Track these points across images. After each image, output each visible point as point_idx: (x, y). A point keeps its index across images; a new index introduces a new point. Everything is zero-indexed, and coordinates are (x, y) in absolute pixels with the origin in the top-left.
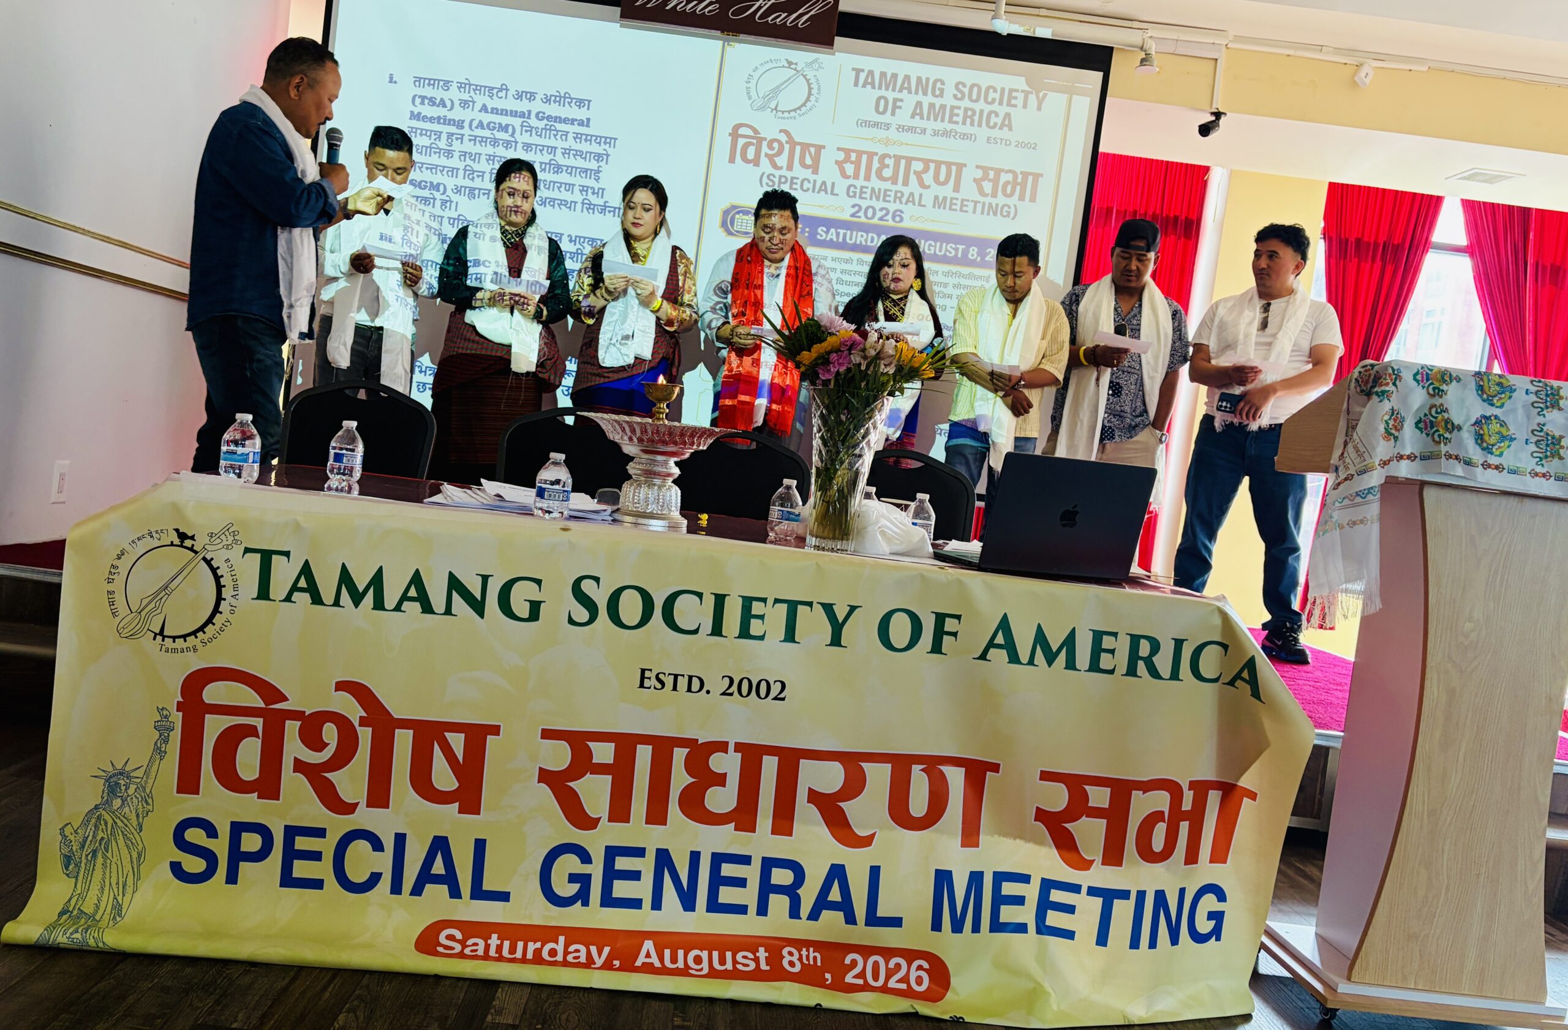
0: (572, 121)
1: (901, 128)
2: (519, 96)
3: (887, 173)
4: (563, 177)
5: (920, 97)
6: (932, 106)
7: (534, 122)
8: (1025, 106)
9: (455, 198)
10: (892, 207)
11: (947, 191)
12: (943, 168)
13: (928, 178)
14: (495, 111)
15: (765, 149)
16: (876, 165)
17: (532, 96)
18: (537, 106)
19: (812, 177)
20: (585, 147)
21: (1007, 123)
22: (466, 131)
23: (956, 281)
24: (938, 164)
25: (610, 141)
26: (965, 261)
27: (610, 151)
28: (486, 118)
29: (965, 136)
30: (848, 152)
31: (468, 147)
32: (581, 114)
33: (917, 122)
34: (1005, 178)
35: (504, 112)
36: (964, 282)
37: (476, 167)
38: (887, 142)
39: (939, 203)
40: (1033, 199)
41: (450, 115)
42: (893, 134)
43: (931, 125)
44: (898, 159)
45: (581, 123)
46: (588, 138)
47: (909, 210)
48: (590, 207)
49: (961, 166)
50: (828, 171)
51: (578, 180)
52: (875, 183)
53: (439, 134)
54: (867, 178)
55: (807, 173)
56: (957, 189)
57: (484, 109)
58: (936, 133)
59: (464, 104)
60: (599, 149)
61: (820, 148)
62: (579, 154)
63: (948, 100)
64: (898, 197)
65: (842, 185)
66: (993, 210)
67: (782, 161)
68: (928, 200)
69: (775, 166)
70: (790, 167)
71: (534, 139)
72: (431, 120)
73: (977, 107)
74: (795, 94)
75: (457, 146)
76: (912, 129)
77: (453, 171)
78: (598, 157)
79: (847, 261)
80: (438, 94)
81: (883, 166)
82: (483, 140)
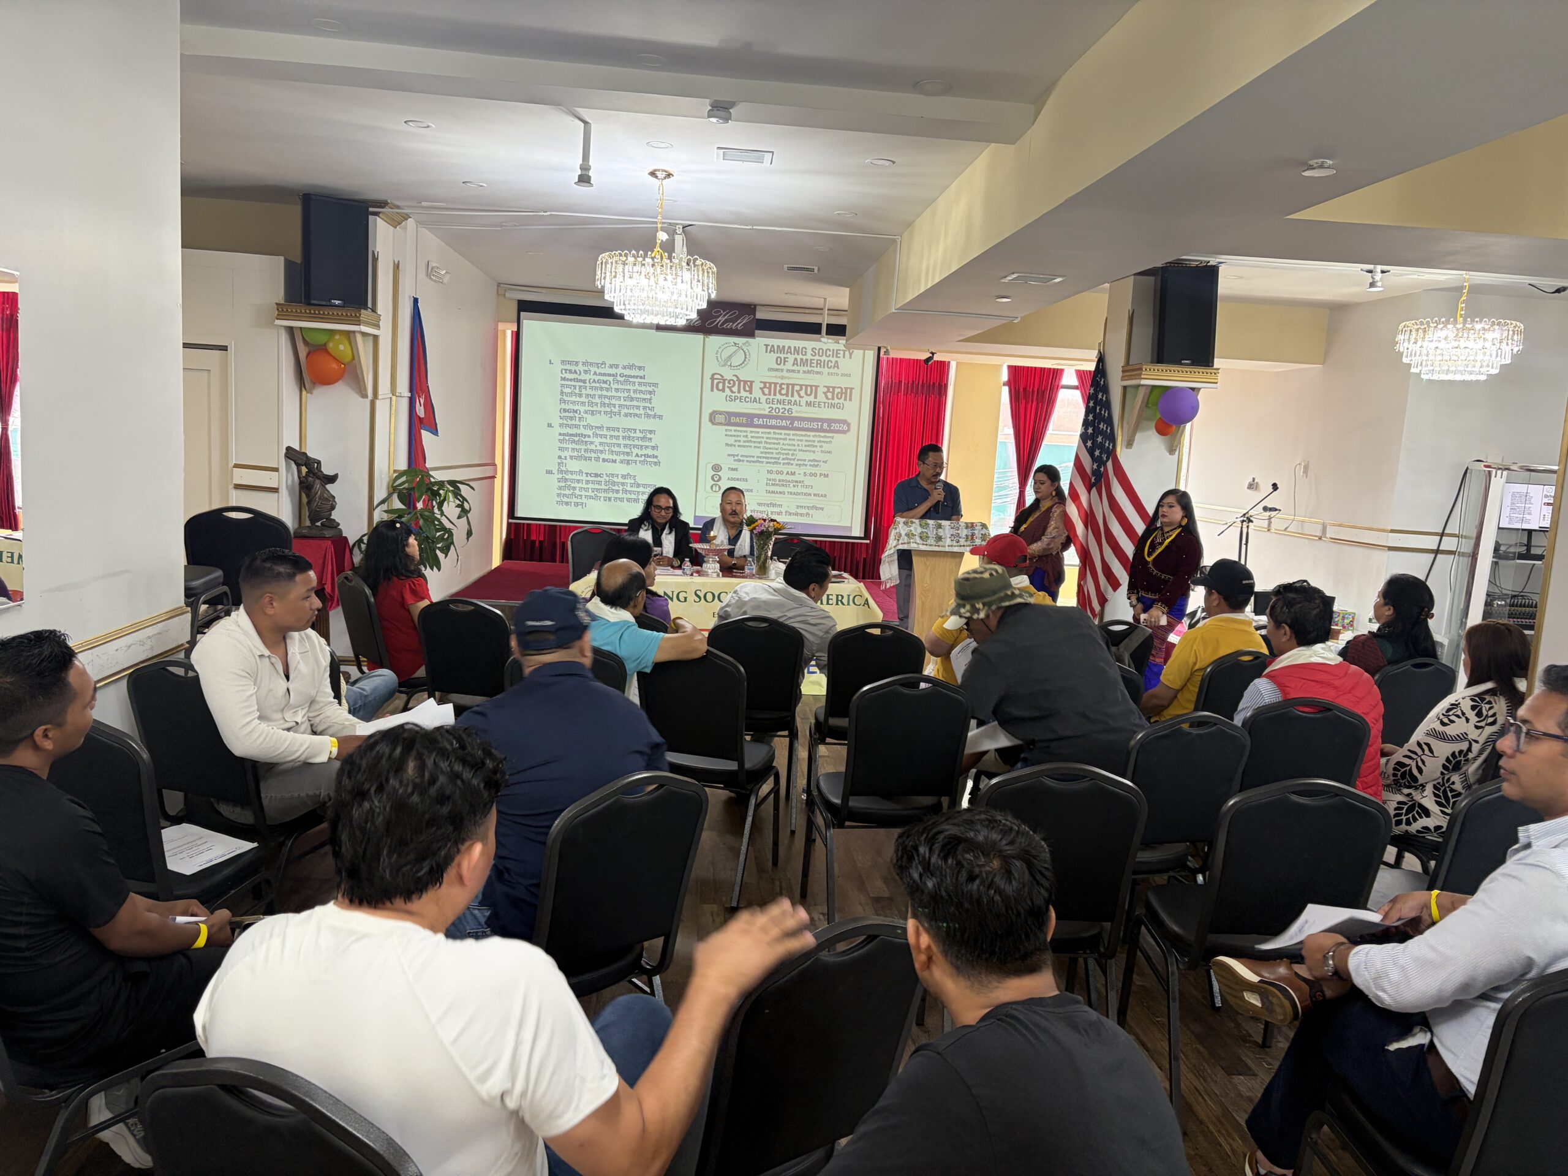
0: (637, 377)
1: (788, 371)
2: (611, 366)
3: (784, 392)
4: (635, 403)
5: (796, 356)
6: (802, 359)
7: (619, 378)
8: (844, 357)
9: (585, 416)
10: (787, 407)
11: (811, 398)
12: (809, 388)
13: (802, 393)
14: (600, 374)
15: (727, 384)
16: (778, 388)
17: (617, 366)
18: (620, 371)
19: (749, 396)
20: (643, 388)
21: (836, 365)
22: (588, 384)
23: (819, 439)
24: (806, 386)
25: (655, 385)
26: (822, 430)
27: (656, 389)
28: (597, 378)
29: (818, 373)
30: (765, 383)
31: (589, 392)
32: (641, 373)
33: (795, 368)
34: (837, 391)
35: (604, 375)
36: (822, 439)
37: (593, 401)
38: (783, 378)
39: (808, 404)
40: (850, 400)
41: (579, 378)
42: (785, 374)
43: (802, 368)
44: (788, 385)
45: (641, 377)
46: (645, 384)
47: (795, 408)
48: (648, 416)
49: (817, 387)
50: (757, 393)
51: (642, 404)
52: (778, 397)
53: (575, 387)
54: (775, 395)
55: (747, 394)
56: (816, 397)
57: (595, 373)
58: (804, 372)
59: (586, 372)
60: (649, 389)
61: (752, 382)
62: (641, 392)
63: (809, 357)
64: (790, 403)
65: (763, 399)
66: (833, 406)
67: (735, 389)
68: (803, 403)
69: (732, 392)
70: (739, 392)
71: (620, 386)
72: (571, 380)
73: (822, 359)
74: (738, 359)
75: (584, 392)
76: (793, 371)
77: (583, 403)
78: (650, 393)
79: (769, 433)
80: (573, 368)
81: (782, 389)
82: (596, 388)
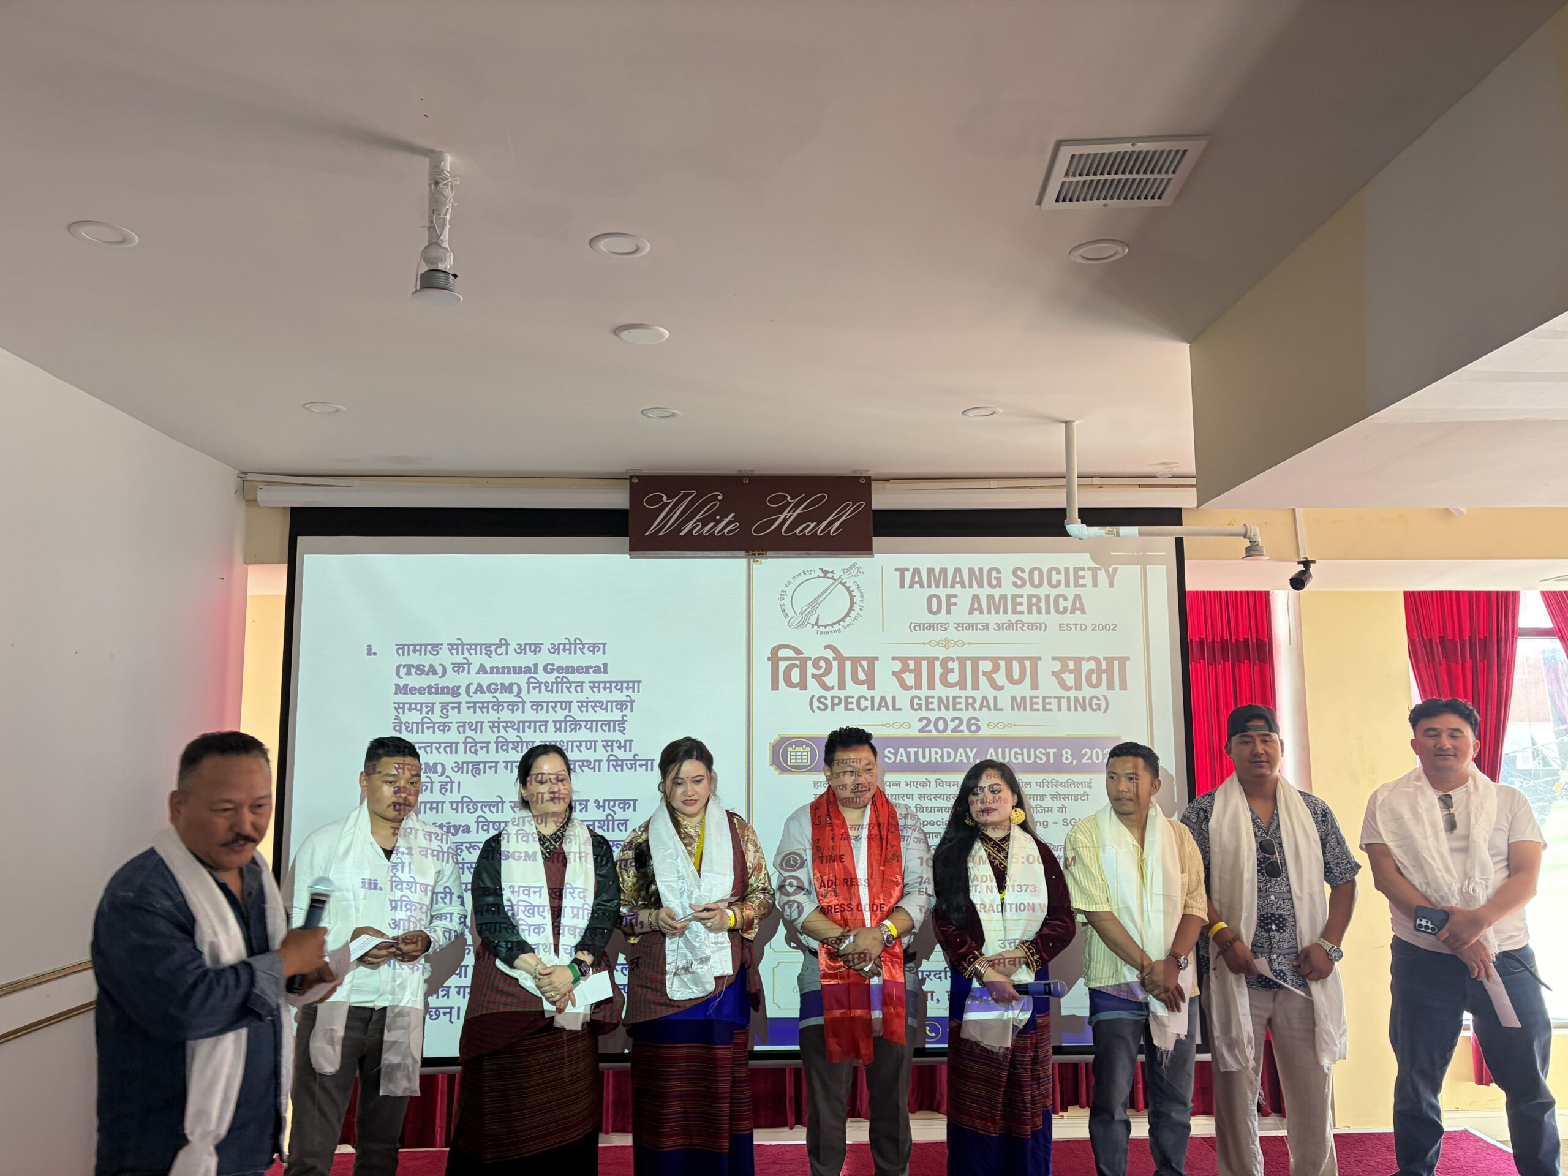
0: (587, 670)
1: (959, 627)
2: (522, 649)
3: (953, 678)
4: (583, 734)
5: (976, 590)
6: (990, 597)
7: (542, 676)
8: (1095, 585)
9: (455, 777)
10: (965, 716)
11: (1024, 690)
12: (1016, 665)
13: (1000, 678)
14: (495, 670)
15: (811, 669)
16: (938, 671)
17: (537, 648)
18: (544, 658)
19: (869, 694)
20: (604, 696)
21: (1078, 605)
22: (463, 698)
23: (1053, 790)
24: (1009, 661)
25: (634, 685)
26: (1058, 767)
27: (634, 696)
28: (485, 680)
29: (1033, 626)
30: (904, 660)
31: (467, 715)
32: (597, 660)
33: (976, 617)
34: (1086, 666)
35: (506, 670)
36: (1063, 791)
37: (478, 737)
38: (947, 644)
39: (1017, 704)
40: (1123, 687)
41: (442, 683)
42: (952, 634)
43: (993, 619)
44: (962, 661)
45: (597, 670)
46: (608, 686)
47: (984, 717)
48: (618, 764)
49: (1035, 660)
50: (886, 684)
51: (600, 736)
52: (941, 691)
53: (431, 706)
54: (931, 686)
55: (863, 690)
56: (1035, 686)
57: (482, 669)
58: (1000, 627)
59: (458, 667)
60: (617, 696)
61: (872, 660)
62: (598, 705)
63: (1008, 589)
64: (970, 703)
65: (903, 698)
66: (1081, 704)
67: (832, 679)
68: (1004, 701)
69: (824, 686)
70: (842, 686)
71: (545, 696)
72: (420, 691)
73: (1042, 592)
75: (453, 716)
76: (972, 626)
77: (452, 747)
78: (621, 705)
79: (924, 784)
80: (427, 660)
81: (947, 671)
82: (484, 706)
